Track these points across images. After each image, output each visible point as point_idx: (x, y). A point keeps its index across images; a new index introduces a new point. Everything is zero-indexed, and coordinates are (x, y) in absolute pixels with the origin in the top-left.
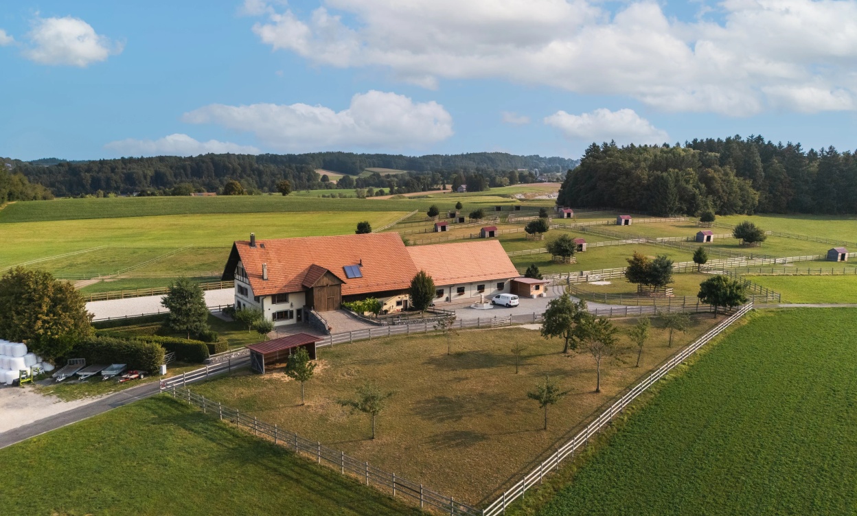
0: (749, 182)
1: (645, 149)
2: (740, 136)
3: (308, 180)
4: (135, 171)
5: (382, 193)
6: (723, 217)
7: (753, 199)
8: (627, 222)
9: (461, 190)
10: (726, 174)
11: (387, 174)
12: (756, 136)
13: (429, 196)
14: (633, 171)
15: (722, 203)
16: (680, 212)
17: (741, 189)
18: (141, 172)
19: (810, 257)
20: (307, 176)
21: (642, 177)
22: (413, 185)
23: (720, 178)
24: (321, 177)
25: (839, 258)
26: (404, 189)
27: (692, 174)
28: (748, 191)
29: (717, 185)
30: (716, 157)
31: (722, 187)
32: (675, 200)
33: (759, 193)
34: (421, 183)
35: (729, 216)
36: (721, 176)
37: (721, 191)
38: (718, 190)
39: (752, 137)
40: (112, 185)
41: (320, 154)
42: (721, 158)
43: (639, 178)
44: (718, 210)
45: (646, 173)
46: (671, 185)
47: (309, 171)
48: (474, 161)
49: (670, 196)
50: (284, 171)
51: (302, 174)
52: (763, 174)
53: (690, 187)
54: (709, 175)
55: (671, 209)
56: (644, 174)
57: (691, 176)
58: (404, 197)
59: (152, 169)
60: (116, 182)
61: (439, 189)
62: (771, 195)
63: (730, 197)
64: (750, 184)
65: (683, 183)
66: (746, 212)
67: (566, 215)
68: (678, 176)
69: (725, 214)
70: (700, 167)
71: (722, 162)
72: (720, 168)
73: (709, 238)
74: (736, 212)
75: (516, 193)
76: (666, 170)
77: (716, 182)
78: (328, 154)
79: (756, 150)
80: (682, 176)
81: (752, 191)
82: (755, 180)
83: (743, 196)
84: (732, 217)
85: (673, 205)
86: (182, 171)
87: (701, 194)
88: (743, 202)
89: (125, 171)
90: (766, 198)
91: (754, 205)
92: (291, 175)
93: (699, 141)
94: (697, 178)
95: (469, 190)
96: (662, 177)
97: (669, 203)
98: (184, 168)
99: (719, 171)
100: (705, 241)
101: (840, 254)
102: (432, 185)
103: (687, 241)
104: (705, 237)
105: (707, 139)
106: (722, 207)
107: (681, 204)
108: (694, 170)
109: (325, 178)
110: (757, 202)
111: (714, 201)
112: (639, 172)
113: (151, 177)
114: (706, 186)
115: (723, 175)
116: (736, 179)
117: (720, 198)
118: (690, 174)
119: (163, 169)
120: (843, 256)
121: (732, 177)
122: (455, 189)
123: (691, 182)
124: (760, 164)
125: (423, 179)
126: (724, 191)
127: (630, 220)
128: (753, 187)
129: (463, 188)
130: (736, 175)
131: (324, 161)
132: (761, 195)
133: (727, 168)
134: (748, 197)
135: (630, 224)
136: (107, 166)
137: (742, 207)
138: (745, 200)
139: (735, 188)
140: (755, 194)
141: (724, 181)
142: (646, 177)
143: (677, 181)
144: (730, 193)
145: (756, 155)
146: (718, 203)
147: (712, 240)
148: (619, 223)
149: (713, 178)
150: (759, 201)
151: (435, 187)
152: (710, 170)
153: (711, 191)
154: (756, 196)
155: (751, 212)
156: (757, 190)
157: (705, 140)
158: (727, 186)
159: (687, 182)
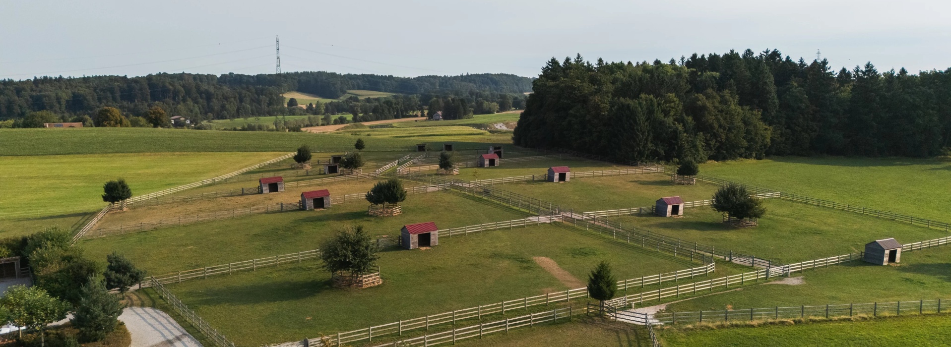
0: (758, 113)
1: (620, 66)
2: (752, 50)
3: (270, 104)
4: (47, 93)
5: (342, 121)
6: (720, 163)
7: (764, 137)
8: (562, 177)
9: (437, 118)
10: (724, 101)
11: (367, 97)
12: (771, 50)
13: (394, 125)
14: (591, 98)
15: (718, 144)
16: (654, 157)
17: (746, 122)
18: (53, 95)
19: (834, 259)
20: (268, 99)
21: (602, 106)
22: (383, 110)
23: (715, 107)
24: (287, 101)
25: (886, 259)
26: (370, 116)
27: (674, 102)
28: (755, 126)
29: (710, 119)
30: (715, 78)
31: (718, 120)
32: (646, 140)
33: (771, 128)
34: (393, 108)
35: (729, 162)
36: (717, 104)
37: (716, 126)
38: (712, 127)
39: (767, 52)
40: (14, 111)
41: (296, 73)
42: (721, 78)
43: (597, 107)
44: (711, 153)
45: (608, 99)
46: (641, 118)
47: (271, 94)
48: (475, 83)
49: (640, 134)
50: (240, 94)
51: (262, 97)
52: (777, 101)
53: (669, 120)
54: (699, 103)
55: (641, 154)
56: (604, 102)
57: (673, 104)
58: (363, 126)
59: (69, 91)
60: (21, 107)
61: (416, 116)
62: (789, 131)
63: (731, 135)
64: (759, 116)
65: (661, 116)
66: (754, 155)
67: (487, 162)
68: (652, 105)
69: (724, 159)
70: (687, 92)
71: (721, 85)
72: (715, 94)
73: (675, 210)
74: (741, 156)
75: (495, 123)
76: (636, 96)
77: (709, 113)
78: (306, 74)
79: (767, 69)
80: (659, 104)
81: (762, 125)
82: (765, 110)
83: (748, 132)
84: (733, 163)
85: (644, 147)
86: (109, 94)
87: (686, 131)
88: (748, 141)
89: (34, 94)
90: (782, 135)
91: (765, 146)
92: (248, 99)
93: (699, 56)
94: (681, 107)
95: (445, 117)
96: (628, 106)
97: (638, 145)
98: (112, 90)
99: (714, 97)
100: (669, 214)
101: (887, 252)
102: (406, 111)
103: (639, 214)
104: (670, 208)
105: (710, 55)
106: (718, 149)
107: (656, 145)
108: (677, 96)
109: (293, 102)
110: (769, 141)
111: (707, 141)
112: (597, 98)
113: (67, 101)
114: (695, 119)
115: (721, 102)
116: (739, 110)
117: (715, 136)
118: (670, 102)
119: (83, 91)
120: (893, 255)
121: (733, 107)
122: (431, 116)
123: (672, 113)
124: (773, 88)
125: (395, 104)
126: (720, 126)
127: (568, 175)
128: (764, 119)
129: (439, 115)
130: (741, 103)
131: (299, 82)
132: (775, 131)
133: (726, 93)
134: (756, 134)
135: (567, 179)
136: (12, 88)
137: (747, 149)
138: (752, 138)
139: (738, 122)
140: (766, 129)
141: (722, 111)
142: (608, 106)
143: (650, 112)
144: (730, 129)
145: (766, 75)
146: (712, 143)
147: (681, 212)
148: (550, 179)
149: (704, 108)
150: (772, 139)
151: (411, 113)
152: (701, 96)
153: (701, 126)
154: (767, 133)
155: (761, 154)
156: (770, 125)
157: (707, 56)
158: (725, 119)
159: (666, 113)
